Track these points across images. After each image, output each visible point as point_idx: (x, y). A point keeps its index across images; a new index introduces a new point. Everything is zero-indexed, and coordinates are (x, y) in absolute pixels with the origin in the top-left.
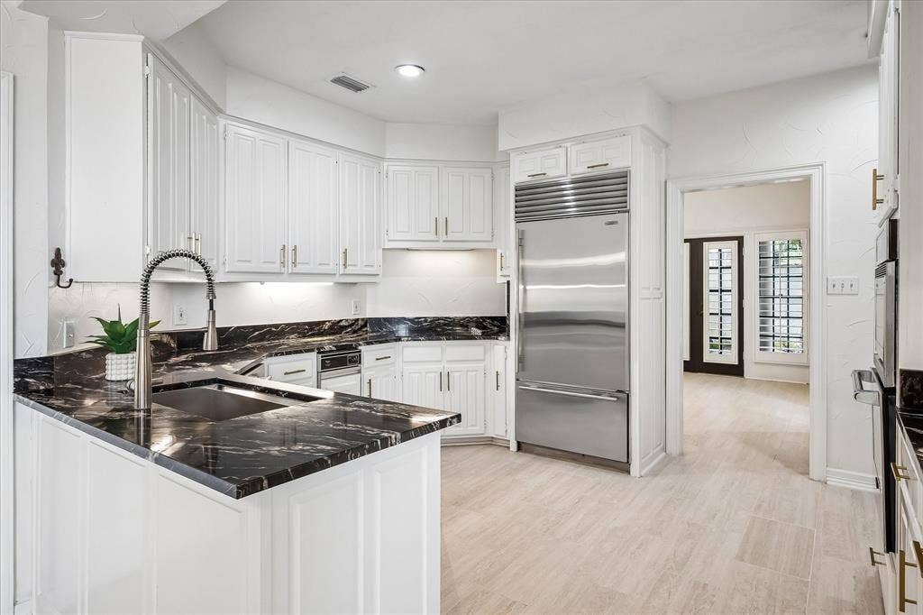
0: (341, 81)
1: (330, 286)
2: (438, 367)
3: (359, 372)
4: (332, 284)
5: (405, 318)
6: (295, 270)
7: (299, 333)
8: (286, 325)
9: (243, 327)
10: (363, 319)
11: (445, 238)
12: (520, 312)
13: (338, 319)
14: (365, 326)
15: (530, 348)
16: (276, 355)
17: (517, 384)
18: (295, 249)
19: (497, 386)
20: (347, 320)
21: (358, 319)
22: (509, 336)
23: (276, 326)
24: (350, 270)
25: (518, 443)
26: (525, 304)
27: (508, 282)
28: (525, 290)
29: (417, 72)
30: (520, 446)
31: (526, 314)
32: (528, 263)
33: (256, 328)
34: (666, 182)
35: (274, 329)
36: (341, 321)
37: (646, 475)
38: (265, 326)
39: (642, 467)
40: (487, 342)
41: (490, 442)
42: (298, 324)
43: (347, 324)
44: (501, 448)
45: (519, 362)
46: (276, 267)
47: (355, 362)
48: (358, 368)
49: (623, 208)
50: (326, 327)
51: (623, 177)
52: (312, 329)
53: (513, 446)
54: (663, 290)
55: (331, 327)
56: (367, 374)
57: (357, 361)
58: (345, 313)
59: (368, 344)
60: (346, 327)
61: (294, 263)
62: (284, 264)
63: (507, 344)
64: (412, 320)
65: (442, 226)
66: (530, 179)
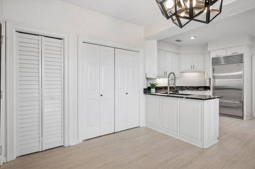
0: (177, 41)
5: (183, 86)
11: (193, 69)
18: (166, 72)
23: (161, 87)
27: (210, 79)
28: (215, 81)
29: (194, 38)
34: (252, 55)
37: (248, 120)
38: (159, 87)
39: (247, 118)
46: (163, 76)
49: (242, 62)
54: (251, 80)
59: (180, 90)
62: (165, 75)
63: (210, 91)
64: (185, 87)
65: (193, 67)
66: (216, 56)
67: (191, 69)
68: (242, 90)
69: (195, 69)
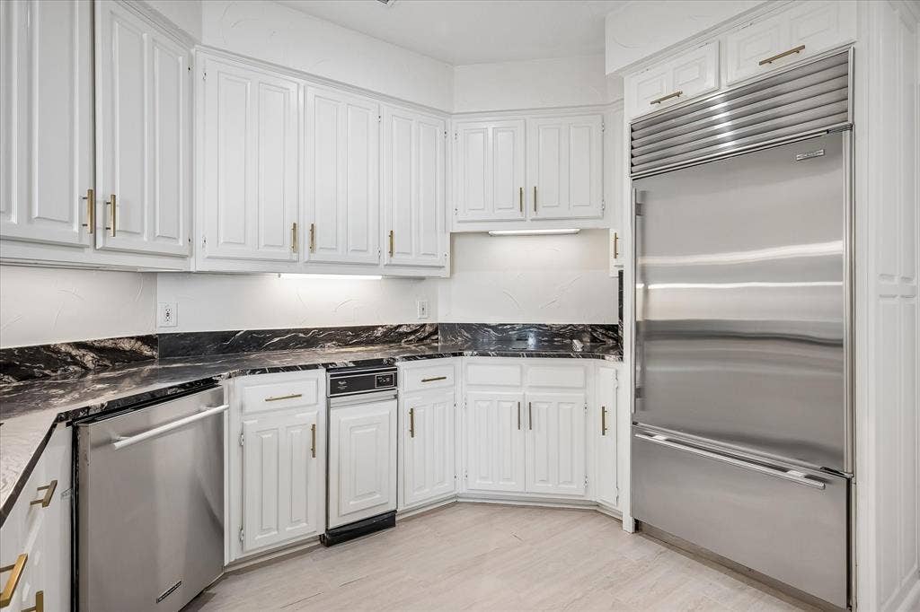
1: (377, 280)
2: (516, 395)
3: (396, 397)
4: (380, 277)
5: (486, 325)
6: (314, 257)
7: (338, 340)
8: (320, 330)
9: (254, 332)
10: (431, 325)
11: (533, 215)
12: (639, 319)
13: (395, 324)
14: (435, 333)
15: (655, 369)
16: (253, 372)
17: (633, 433)
18: (312, 230)
19: (604, 429)
20: (408, 326)
21: (425, 325)
22: (621, 354)
23: (306, 331)
24: (397, 259)
25: (636, 521)
26: (645, 309)
28: (646, 291)
30: (638, 526)
31: (648, 323)
32: (651, 261)
33: (275, 333)
35: (301, 335)
36: (400, 326)
38: (288, 331)
40: (591, 363)
41: (595, 510)
42: (338, 329)
43: (409, 331)
44: (610, 521)
45: (636, 396)
46: (286, 253)
47: (390, 383)
48: (394, 392)
49: (840, 122)
50: (378, 333)
51: (839, 66)
52: (357, 336)
53: (628, 525)
55: (385, 334)
56: (407, 401)
57: (390, 381)
58: (408, 316)
59: (408, 359)
60: (407, 334)
61: (312, 248)
62: (295, 248)
63: (618, 365)
64: (494, 328)
65: (528, 200)
66: (655, 108)
67: (519, 216)
68: (837, 344)
69: (542, 213)
